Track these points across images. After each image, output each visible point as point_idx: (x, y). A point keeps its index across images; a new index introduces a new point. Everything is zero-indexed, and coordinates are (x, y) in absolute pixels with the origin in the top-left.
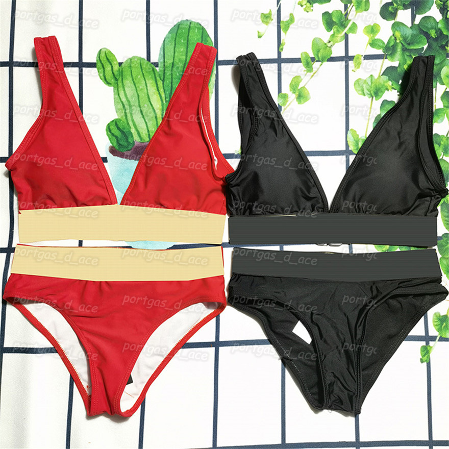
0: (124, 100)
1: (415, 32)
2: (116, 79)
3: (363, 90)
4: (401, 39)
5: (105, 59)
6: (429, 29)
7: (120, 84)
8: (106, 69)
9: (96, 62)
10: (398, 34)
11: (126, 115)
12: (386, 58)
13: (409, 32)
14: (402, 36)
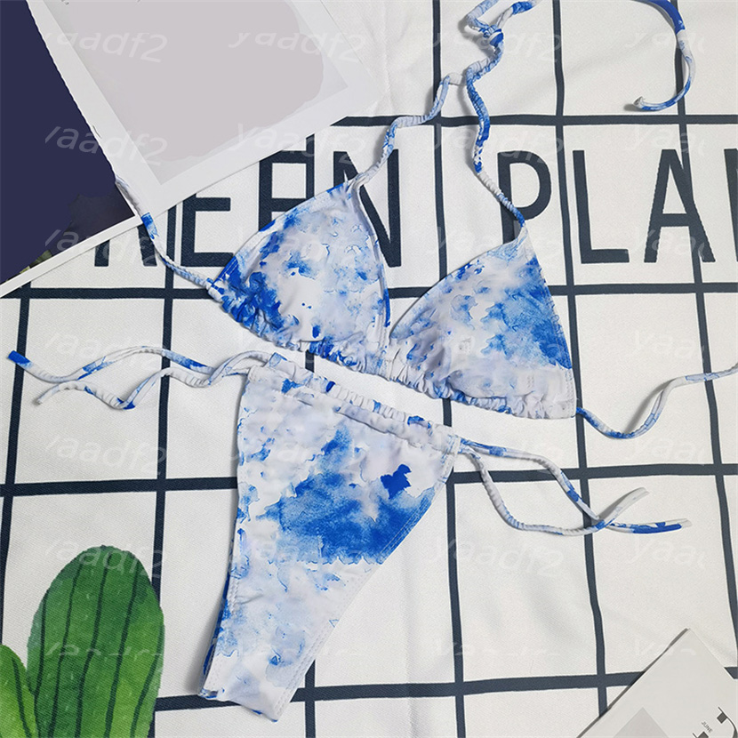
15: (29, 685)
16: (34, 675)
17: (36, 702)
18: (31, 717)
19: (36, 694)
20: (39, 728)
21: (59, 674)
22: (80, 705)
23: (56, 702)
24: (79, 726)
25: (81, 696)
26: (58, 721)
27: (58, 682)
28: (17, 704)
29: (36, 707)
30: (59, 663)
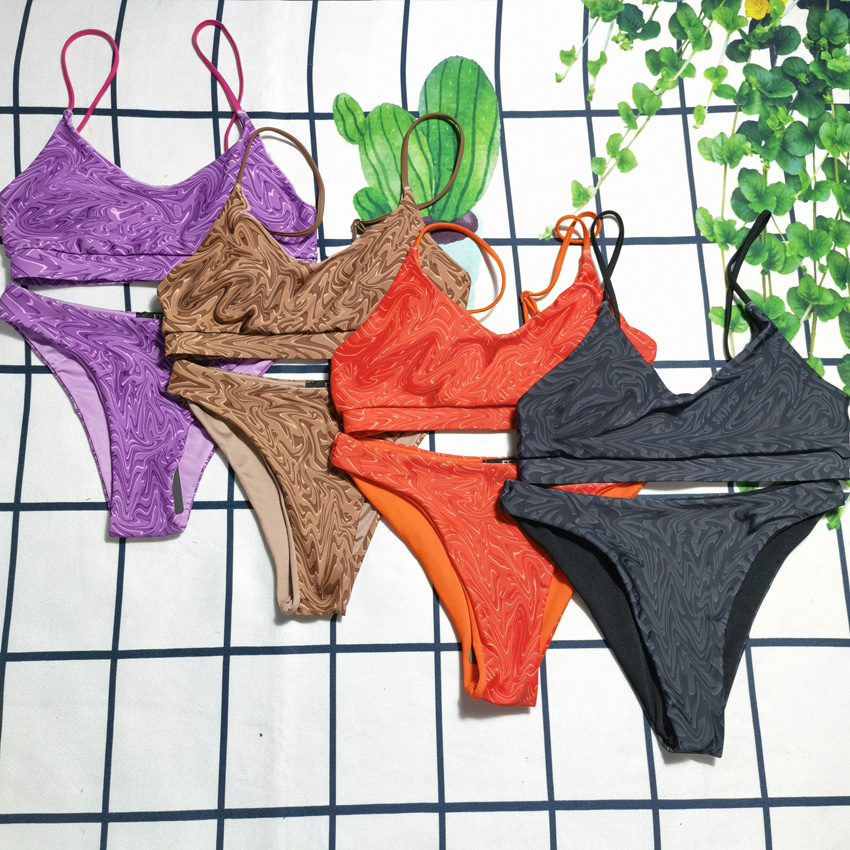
0: (375, 161)
1: (777, 77)
2: (362, 135)
3: (711, 155)
4: (758, 86)
5: (345, 108)
6: (796, 73)
7: (368, 141)
8: (347, 122)
9: (332, 111)
10: (753, 79)
11: (380, 183)
12: (740, 110)
13: (769, 78)
14: (758, 81)
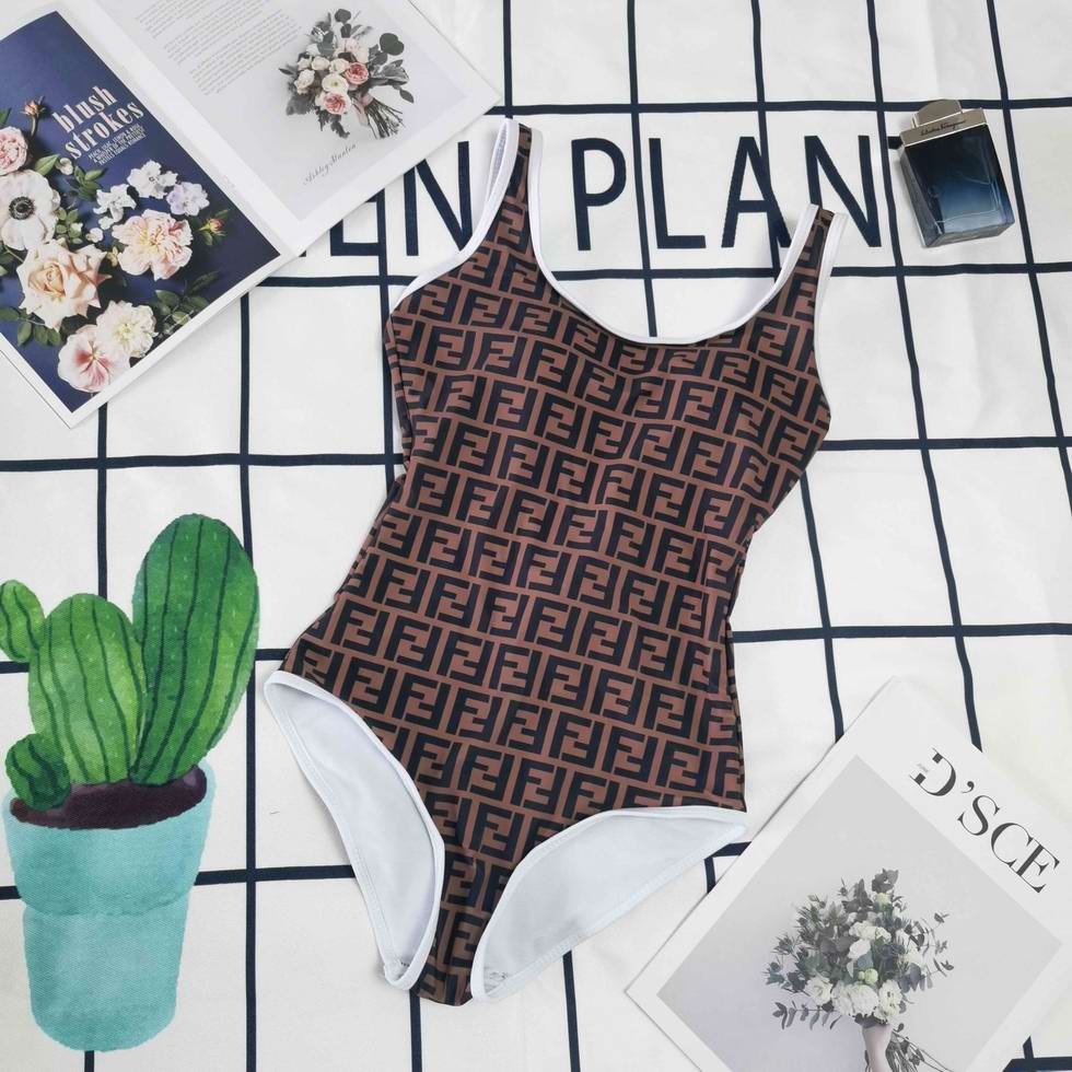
15: (136, 637)
16: (139, 628)
17: (143, 651)
18: (139, 665)
19: (143, 644)
20: (147, 675)
21: (163, 627)
22: (185, 654)
23: (162, 652)
24: (184, 673)
25: (184, 647)
26: (165, 669)
27: (163, 634)
28: (125, 654)
29: (143, 656)
30: (163, 618)
